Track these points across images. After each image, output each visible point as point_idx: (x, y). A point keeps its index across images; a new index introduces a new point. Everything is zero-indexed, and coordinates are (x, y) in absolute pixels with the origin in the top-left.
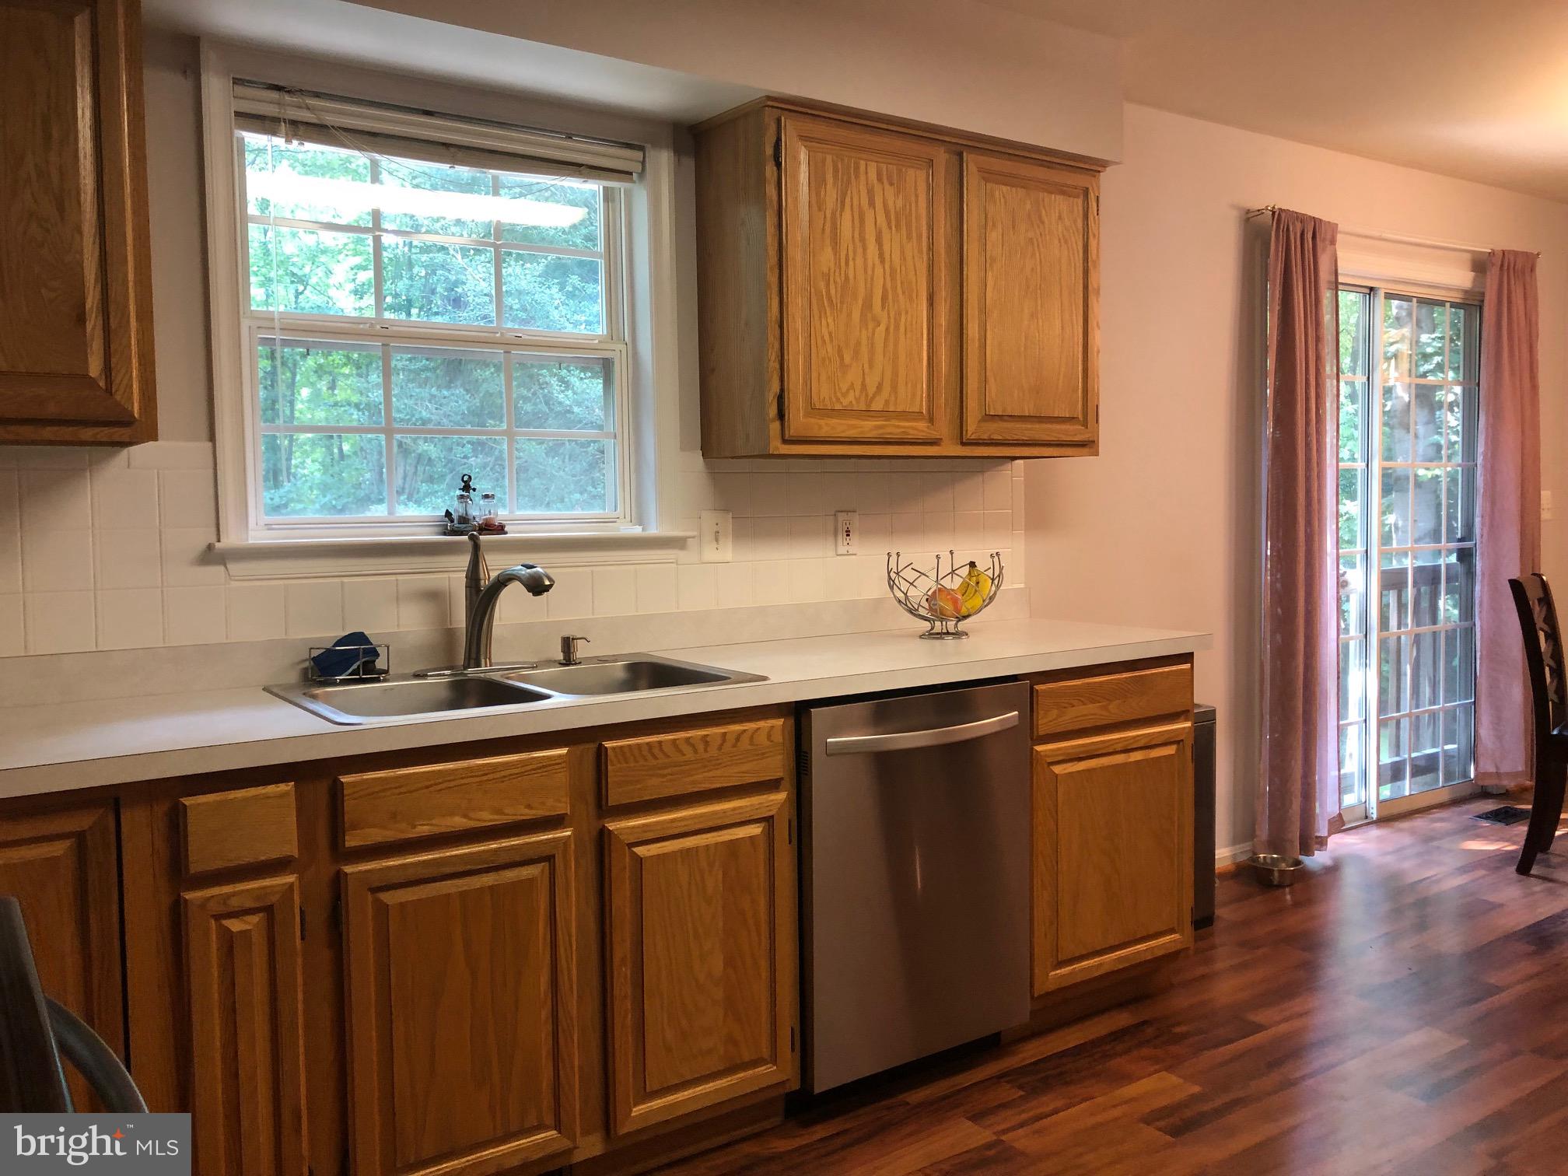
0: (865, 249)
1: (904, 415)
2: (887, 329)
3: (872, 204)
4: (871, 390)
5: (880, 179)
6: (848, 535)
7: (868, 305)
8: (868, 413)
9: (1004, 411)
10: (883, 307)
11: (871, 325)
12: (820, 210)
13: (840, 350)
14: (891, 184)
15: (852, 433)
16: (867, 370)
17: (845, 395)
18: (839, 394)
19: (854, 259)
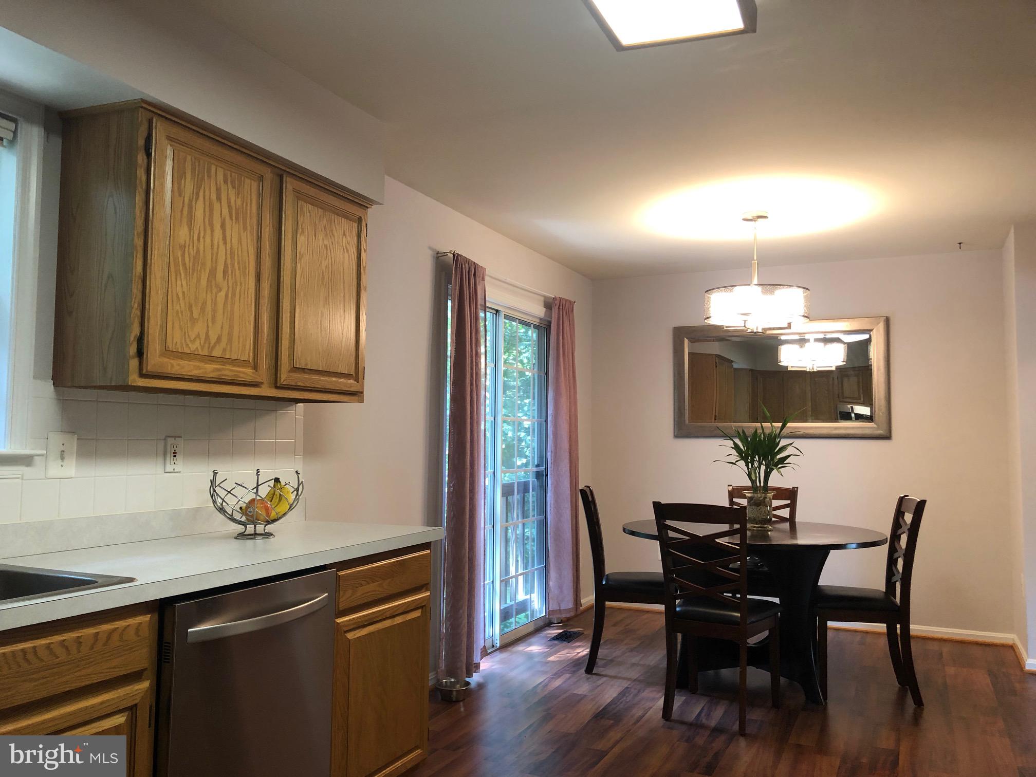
0: (212, 231)
1: (234, 362)
2: (227, 295)
3: (219, 199)
4: (213, 339)
5: (225, 182)
6: (175, 456)
7: (213, 272)
8: (209, 358)
9: (306, 365)
10: (224, 278)
11: (214, 291)
12: (180, 195)
13: (190, 306)
14: (234, 187)
15: (196, 373)
16: (210, 324)
17: (193, 341)
18: (188, 341)
19: (204, 238)
